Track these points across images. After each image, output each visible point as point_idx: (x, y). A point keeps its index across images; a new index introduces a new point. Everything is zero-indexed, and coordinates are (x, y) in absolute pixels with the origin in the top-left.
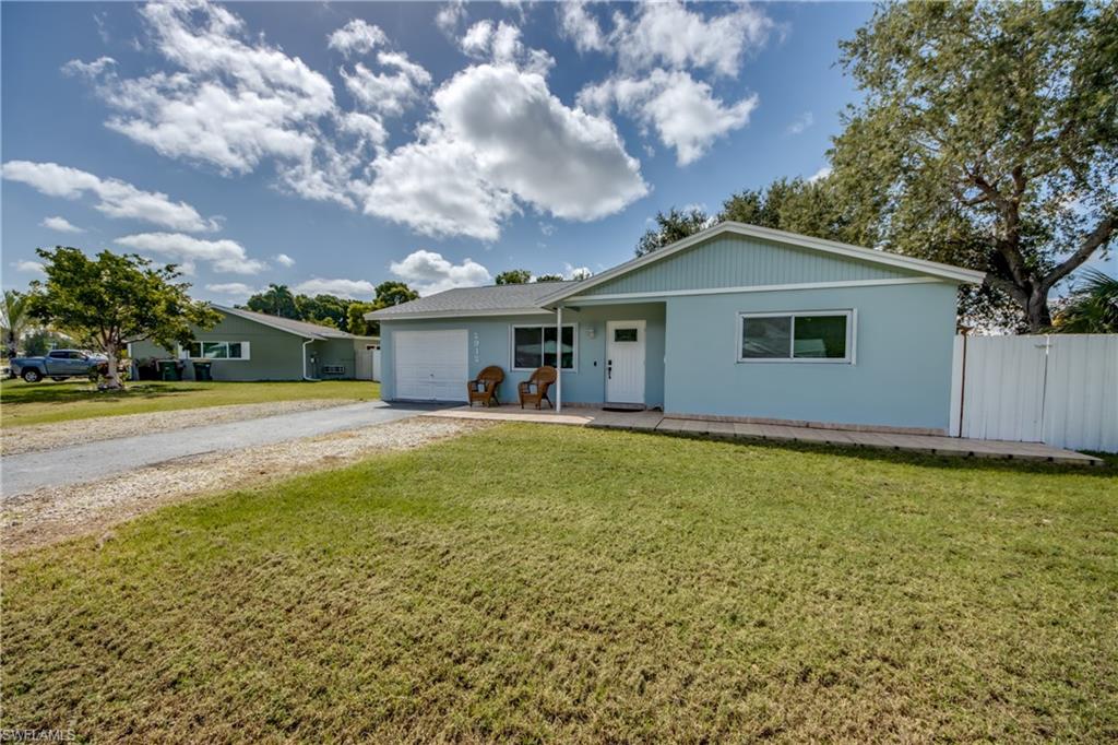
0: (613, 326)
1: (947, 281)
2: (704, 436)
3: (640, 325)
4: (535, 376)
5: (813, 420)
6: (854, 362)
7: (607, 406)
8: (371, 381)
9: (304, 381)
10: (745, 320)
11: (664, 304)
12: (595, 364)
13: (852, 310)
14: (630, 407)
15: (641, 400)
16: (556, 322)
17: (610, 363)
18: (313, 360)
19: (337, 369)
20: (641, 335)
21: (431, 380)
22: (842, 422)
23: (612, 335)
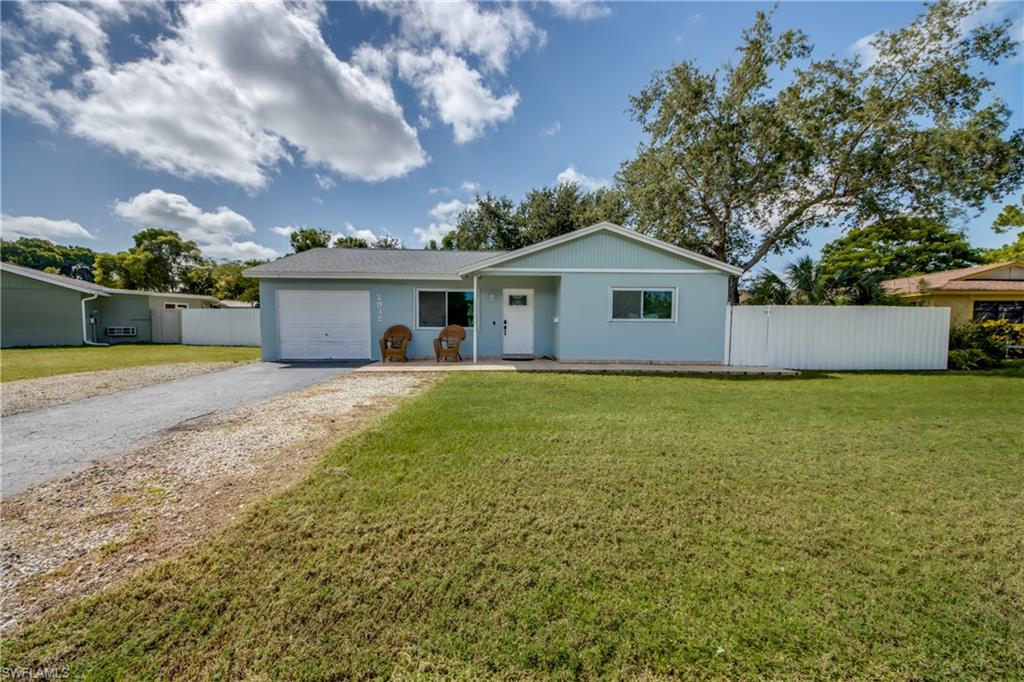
0: (508, 292)
1: (724, 273)
2: (603, 372)
3: (529, 293)
4: (444, 333)
5: (654, 359)
6: (676, 321)
7: (505, 357)
8: (179, 343)
9: (85, 345)
10: (614, 292)
11: (560, 277)
12: (494, 323)
13: (675, 288)
14: (524, 357)
15: (530, 351)
16: (473, 288)
17: (505, 322)
18: (92, 320)
19: (126, 330)
20: (530, 300)
21: (325, 338)
22: (670, 359)
23: (506, 299)
